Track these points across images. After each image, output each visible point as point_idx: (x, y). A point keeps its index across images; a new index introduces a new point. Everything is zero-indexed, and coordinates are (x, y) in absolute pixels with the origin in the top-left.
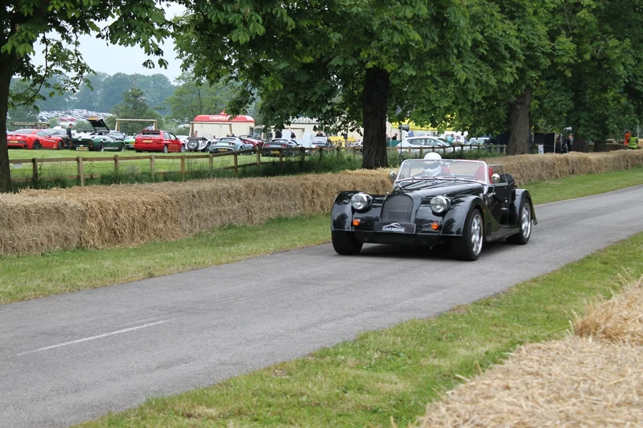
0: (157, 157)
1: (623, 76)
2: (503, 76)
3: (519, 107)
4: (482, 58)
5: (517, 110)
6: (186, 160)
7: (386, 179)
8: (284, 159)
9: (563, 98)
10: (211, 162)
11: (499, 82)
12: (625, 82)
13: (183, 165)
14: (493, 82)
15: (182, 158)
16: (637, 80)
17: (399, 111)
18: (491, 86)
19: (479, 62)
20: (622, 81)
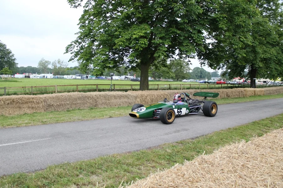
0: (201, 85)
4: (277, 64)
6: (208, 85)
8: (234, 85)
10: (215, 86)
13: (208, 86)
14: (279, 69)
15: (207, 85)
17: (266, 76)
19: (276, 64)
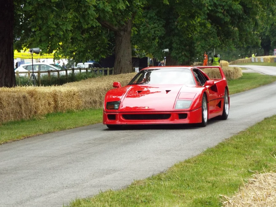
1: (207, 5)
2: (117, 4)
3: (122, 33)
5: (121, 36)
7: (27, 95)
9: (156, 25)
11: (114, 9)
12: (209, 9)
16: (217, 8)
18: (108, 12)
20: (206, 9)
